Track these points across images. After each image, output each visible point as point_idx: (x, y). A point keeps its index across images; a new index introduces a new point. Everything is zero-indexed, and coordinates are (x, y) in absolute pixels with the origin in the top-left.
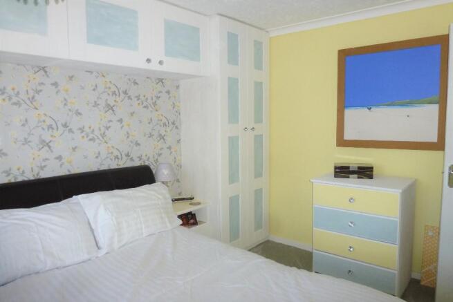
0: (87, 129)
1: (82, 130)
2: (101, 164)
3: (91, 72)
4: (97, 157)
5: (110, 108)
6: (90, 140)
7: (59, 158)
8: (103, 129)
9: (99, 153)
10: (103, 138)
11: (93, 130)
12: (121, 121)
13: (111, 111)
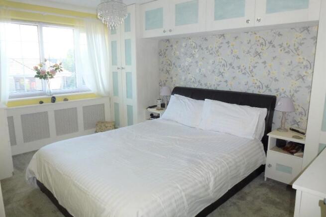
0: (242, 67)
1: (239, 68)
2: (248, 89)
3: (248, 33)
4: (246, 85)
5: (258, 54)
6: (243, 74)
7: (226, 81)
8: (251, 68)
9: (247, 82)
10: (251, 73)
11: (245, 68)
12: (265, 63)
13: (258, 56)
